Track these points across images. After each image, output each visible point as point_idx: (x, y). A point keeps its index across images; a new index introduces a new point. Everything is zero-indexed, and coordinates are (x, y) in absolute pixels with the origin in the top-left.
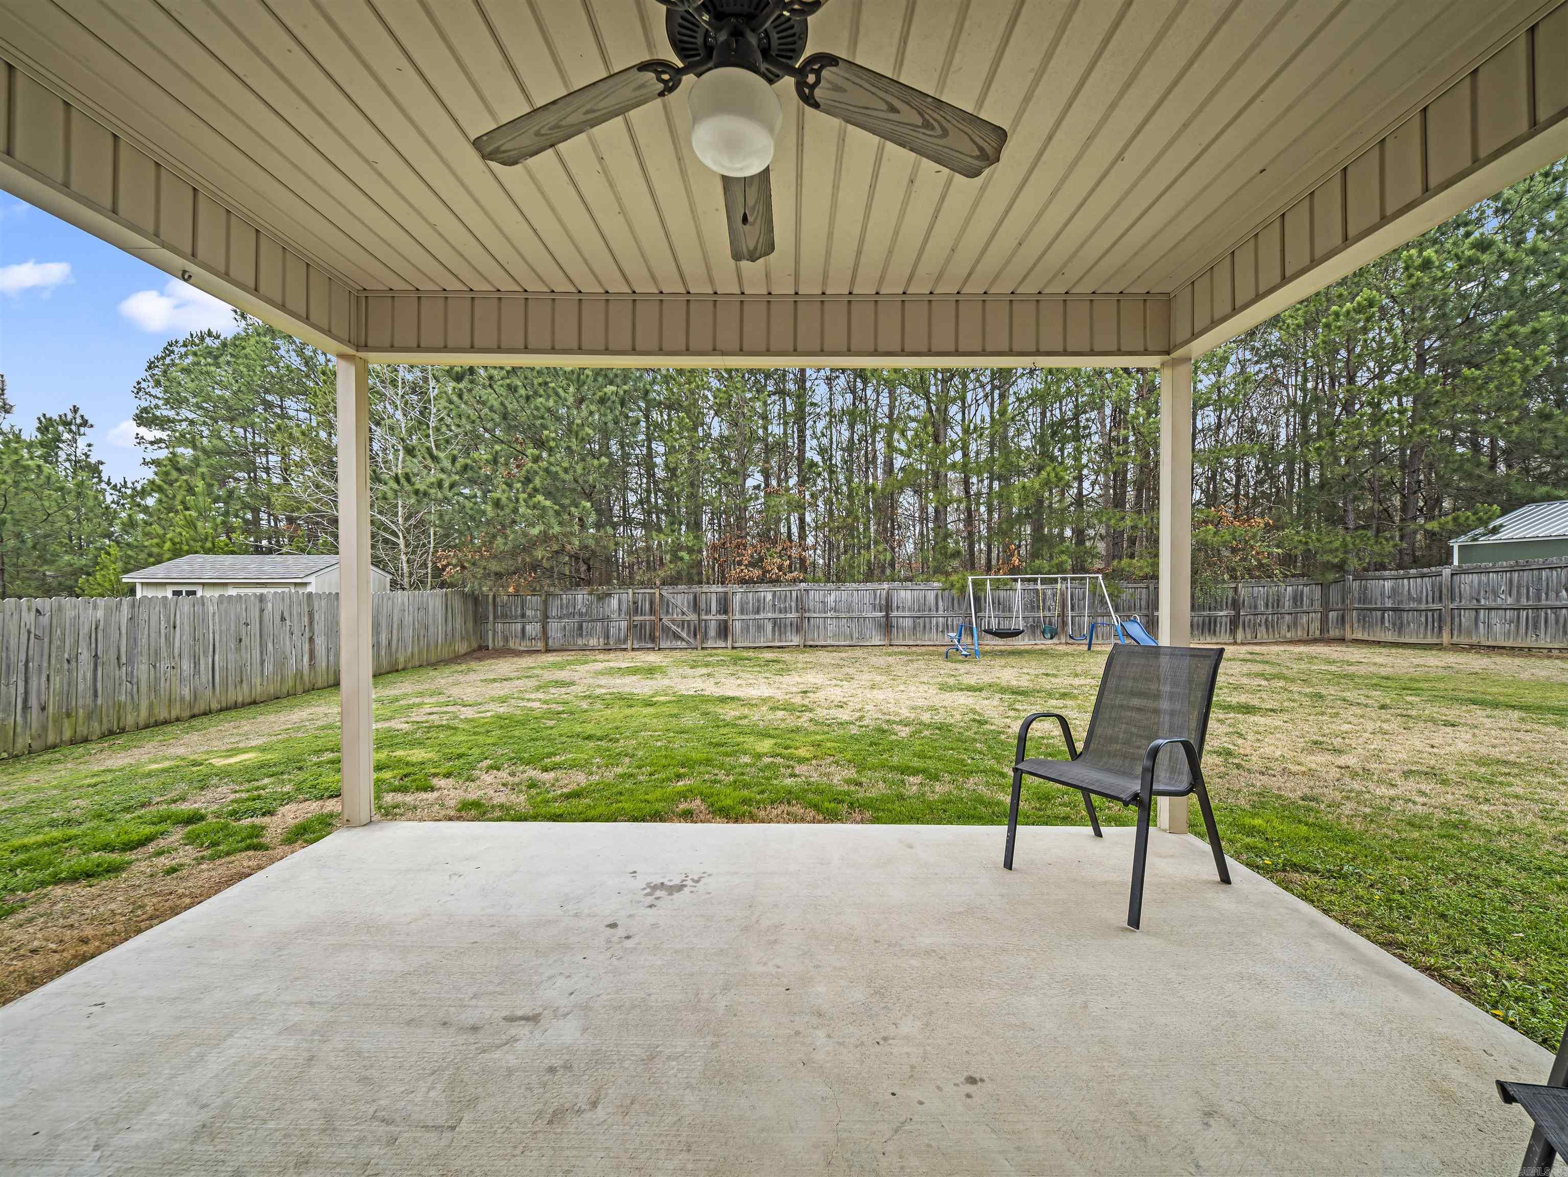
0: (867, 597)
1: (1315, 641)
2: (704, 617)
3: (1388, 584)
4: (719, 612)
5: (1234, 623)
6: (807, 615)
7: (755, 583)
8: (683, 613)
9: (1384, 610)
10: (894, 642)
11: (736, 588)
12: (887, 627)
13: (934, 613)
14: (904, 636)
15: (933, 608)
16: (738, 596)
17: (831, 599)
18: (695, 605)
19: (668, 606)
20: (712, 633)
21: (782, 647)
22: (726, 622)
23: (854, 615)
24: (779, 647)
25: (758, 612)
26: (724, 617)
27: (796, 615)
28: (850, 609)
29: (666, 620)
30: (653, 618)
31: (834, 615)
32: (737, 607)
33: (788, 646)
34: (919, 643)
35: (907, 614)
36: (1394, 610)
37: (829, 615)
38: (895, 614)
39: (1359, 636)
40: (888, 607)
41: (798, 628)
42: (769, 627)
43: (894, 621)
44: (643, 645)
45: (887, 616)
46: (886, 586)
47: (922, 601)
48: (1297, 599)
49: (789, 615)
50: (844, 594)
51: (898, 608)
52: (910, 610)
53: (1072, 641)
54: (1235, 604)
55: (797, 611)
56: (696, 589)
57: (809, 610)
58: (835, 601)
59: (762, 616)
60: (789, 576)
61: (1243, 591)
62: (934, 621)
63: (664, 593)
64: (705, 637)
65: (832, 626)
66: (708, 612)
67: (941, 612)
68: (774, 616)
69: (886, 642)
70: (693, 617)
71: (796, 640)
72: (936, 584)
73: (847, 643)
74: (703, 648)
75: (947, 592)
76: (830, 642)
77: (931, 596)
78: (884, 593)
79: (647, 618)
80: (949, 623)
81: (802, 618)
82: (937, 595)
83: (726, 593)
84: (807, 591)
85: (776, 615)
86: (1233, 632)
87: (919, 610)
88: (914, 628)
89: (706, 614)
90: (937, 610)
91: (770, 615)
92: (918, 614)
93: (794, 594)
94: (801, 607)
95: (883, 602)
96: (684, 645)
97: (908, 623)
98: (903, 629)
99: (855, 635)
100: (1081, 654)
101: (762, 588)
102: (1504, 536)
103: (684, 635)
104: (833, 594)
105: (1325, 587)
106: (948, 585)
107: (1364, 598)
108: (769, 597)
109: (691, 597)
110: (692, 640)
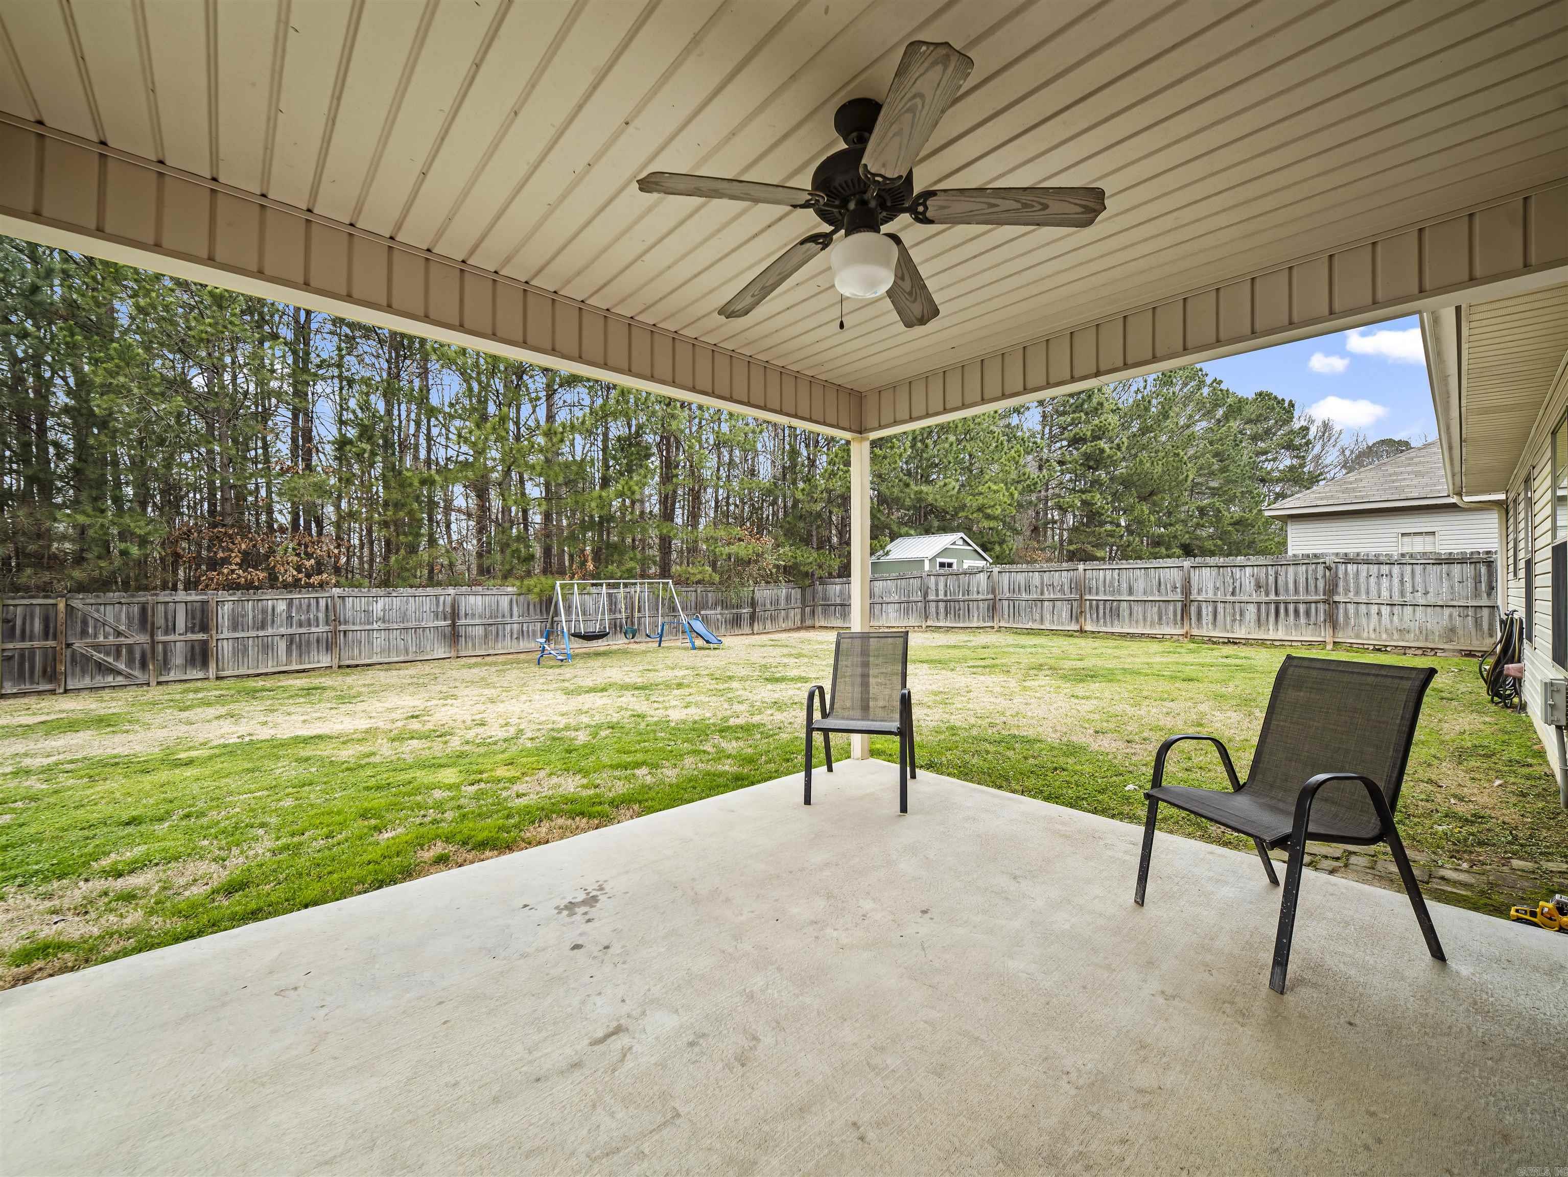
0: (428, 605)
1: (798, 629)
2: (161, 638)
3: (838, 587)
4: (191, 629)
5: (753, 618)
6: (342, 628)
7: (257, 588)
8: (119, 634)
9: (835, 605)
10: (462, 654)
11: (223, 595)
12: (454, 636)
13: (508, 620)
14: (474, 646)
15: (507, 613)
16: (227, 607)
17: (378, 607)
18: (145, 621)
19: (85, 623)
20: (178, 659)
21: (304, 671)
22: (205, 643)
23: (410, 625)
24: (298, 671)
25: (263, 626)
26: (201, 636)
27: (327, 628)
28: (404, 618)
29: (78, 645)
30: (51, 643)
31: (383, 626)
32: (224, 622)
33: (314, 669)
34: (491, 652)
35: (477, 621)
36: (841, 605)
37: (375, 626)
38: (462, 621)
39: (822, 624)
40: (454, 614)
41: (329, 646)
42: (282, 645)
43: (462, 631)
44: (27, 687)
45: (453, 625)
46: (451, 591)
47: (494, 607)
48: (788, 598)
49: (313, 629)
50: (397, 602)
51: (466, 615)
52: (480, 617)
53: (648, 639)
54: (753, 604)
55: (327, 623)
56: (144, 597)
57: (346, 622)
58: (384, 610)
59: (270, 631)
60: (315, 580)
61: (758, 595)
62: (508, 627)
63: (76, 603)
64: (165, 666)
65: (379, 640)
66: (171, 628)
67: (515, 618)
68: (290, 631)
69: (453, 654)
70: (142, 639)
71: (325, 660)
72: (510, 589)
73: (401, 658)
74: (159, 683)
75: (522, 597)
76: (375, 659)
77: (505, 602)
78: (449, 599)
79: (36, 644)
80: (525, 629)
81: (335, 633)
82: (511, 601)
83: (204, 603)
84: (342, 598)
85: (294, 630)
86: (752, 625)
87: (491, 617)
88: (486, 636)
89: (166, 633)
90: (511, 616)
91: (283, 630)
92: (491, 621)
93: (322, 603)
94: (333, 617)
95: (448, 609)
96: (120, 680)
97: (480, 631)
98: (473, 638)
99: (412, 649)
100: (654, 651)
101: (269, 594)
102: (893, 556)
103: (122, 666)
104: (380, 603)
105: (803, 589)
106: (524, 590)
107: (825, 598)
108: (282, 606)
109: (136, 609)
110: (136, 673)
